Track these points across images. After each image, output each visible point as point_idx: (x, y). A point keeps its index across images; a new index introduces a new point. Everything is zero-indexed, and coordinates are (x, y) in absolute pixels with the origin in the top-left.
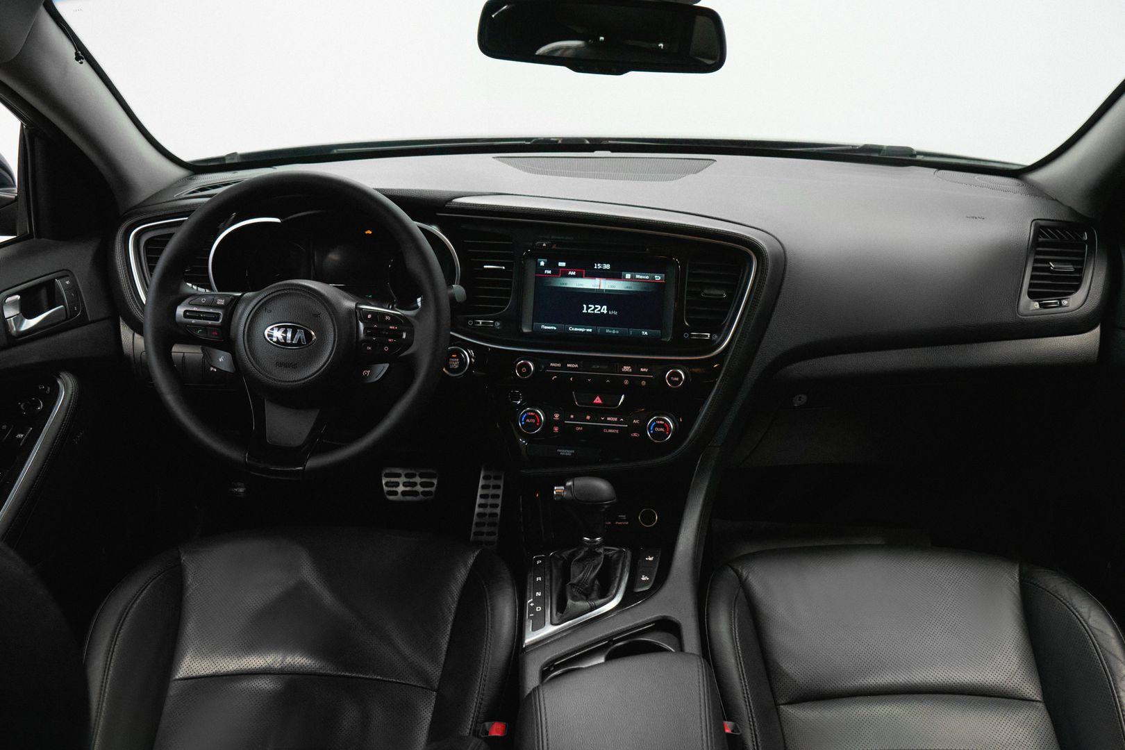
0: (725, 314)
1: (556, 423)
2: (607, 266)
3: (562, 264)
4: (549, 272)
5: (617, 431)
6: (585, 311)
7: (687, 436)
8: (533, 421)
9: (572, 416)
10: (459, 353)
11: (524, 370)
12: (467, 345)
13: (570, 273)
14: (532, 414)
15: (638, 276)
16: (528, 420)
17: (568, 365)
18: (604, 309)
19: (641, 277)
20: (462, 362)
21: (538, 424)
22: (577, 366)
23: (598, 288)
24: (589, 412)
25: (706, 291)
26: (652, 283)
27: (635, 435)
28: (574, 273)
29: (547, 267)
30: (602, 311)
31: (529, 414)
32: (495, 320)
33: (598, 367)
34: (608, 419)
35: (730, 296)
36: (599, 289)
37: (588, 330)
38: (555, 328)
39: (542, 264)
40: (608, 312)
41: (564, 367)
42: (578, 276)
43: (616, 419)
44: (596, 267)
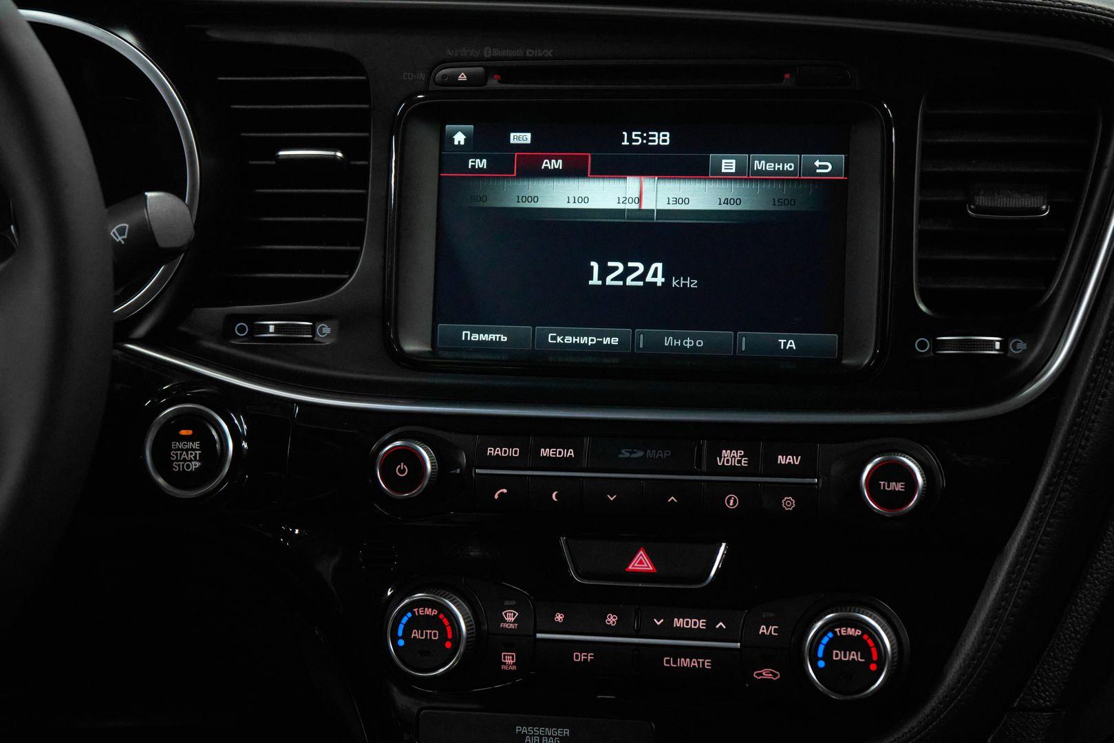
0: (1048, 273)
1: (510, 641)
2: (661, 138)
3: (521, 138)
4: (482, 163)
5: (707, 664)
6: (595, 281)
7: (939, 676)
8: (433, 634)
9: (559, 617)
10: (200, 426)
11: (402, 470)
12: (228, 400)
13: (546, 164)
14: (428, 611)
15: (759, 165)
16: (415, 634)
17: (545, 452)
18: (656, 274)
19: (770, 167)
20: (212, 455)
21: (448, 645)
22: (571, 453)
23: (635, 206)
24: (611, 600)
25: (982, 200)
26: (807, 182)
27: (766, 674)
28: (558, 164)
29: (473, 147)
30: (649, 279)
31: (421, 611)
32: (316, 318)
33: (640, 454)
34: (678, 623)
35: (1064, 215)
36: (640, 210)
37: (606, 341)
38: (504, 339)
39: (459, 138)
40: (667, 283)
41: (530, 458)
42: (573, 171)
43: (701, 624)
44: (625, 143)
